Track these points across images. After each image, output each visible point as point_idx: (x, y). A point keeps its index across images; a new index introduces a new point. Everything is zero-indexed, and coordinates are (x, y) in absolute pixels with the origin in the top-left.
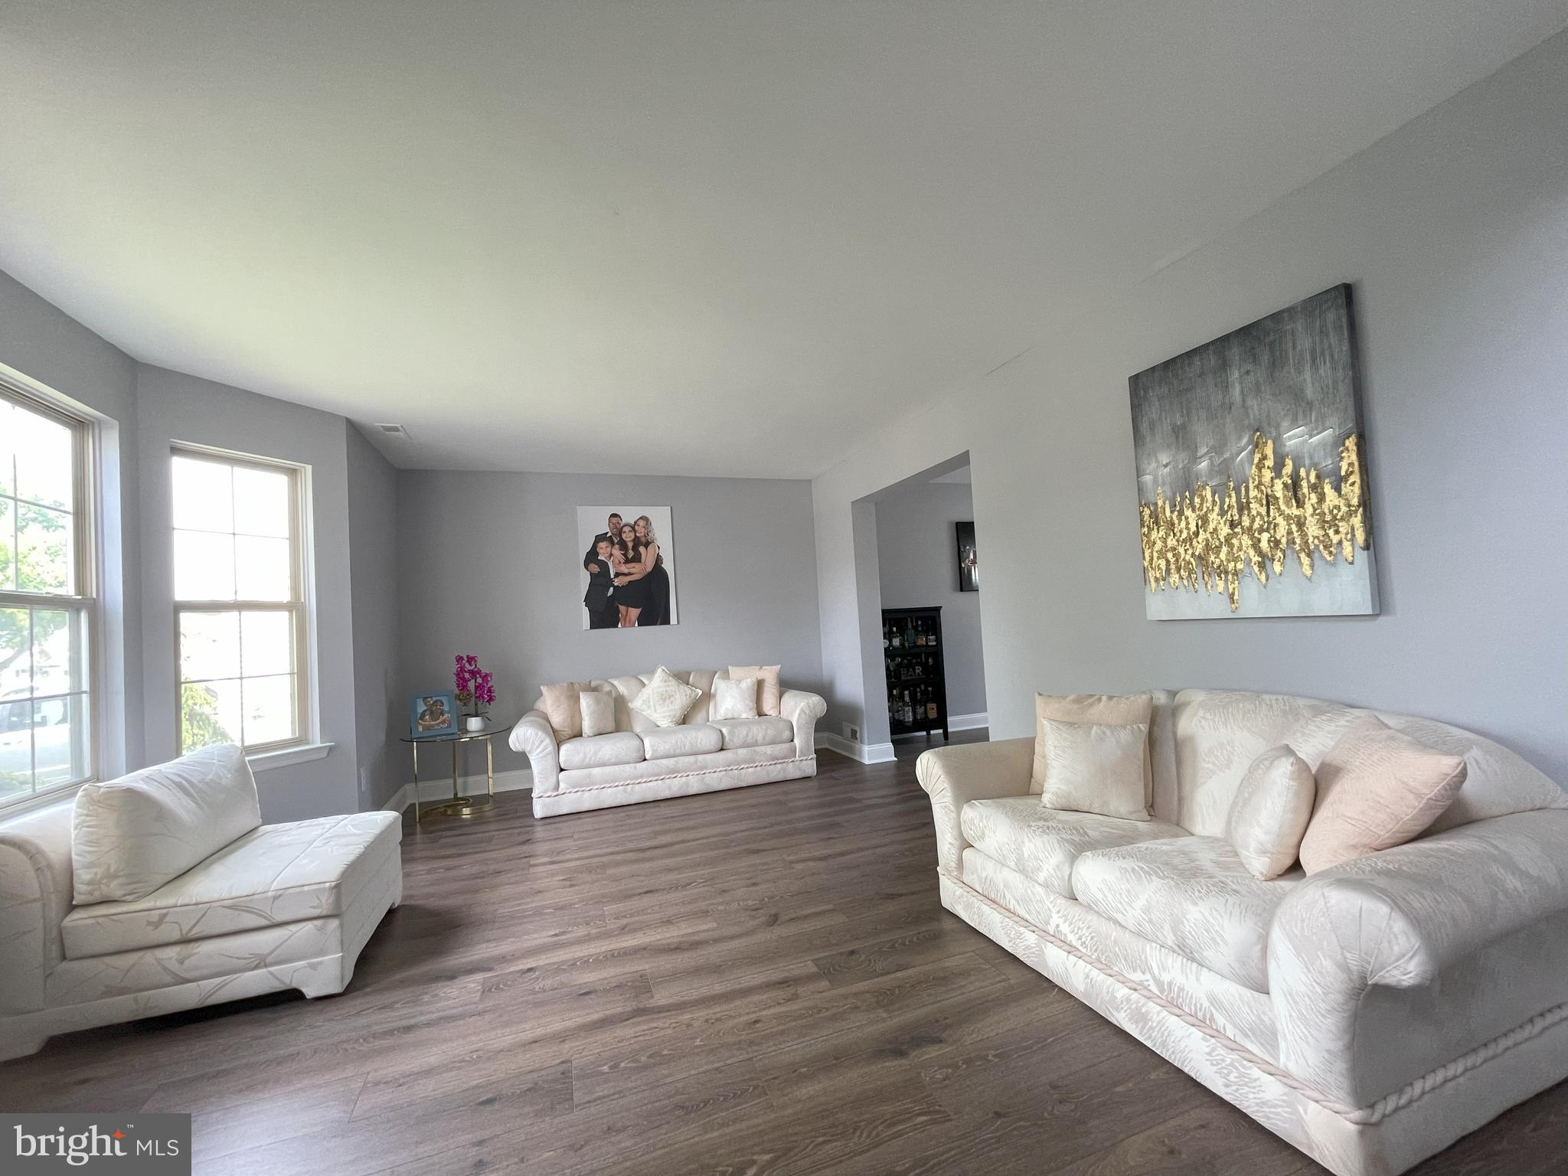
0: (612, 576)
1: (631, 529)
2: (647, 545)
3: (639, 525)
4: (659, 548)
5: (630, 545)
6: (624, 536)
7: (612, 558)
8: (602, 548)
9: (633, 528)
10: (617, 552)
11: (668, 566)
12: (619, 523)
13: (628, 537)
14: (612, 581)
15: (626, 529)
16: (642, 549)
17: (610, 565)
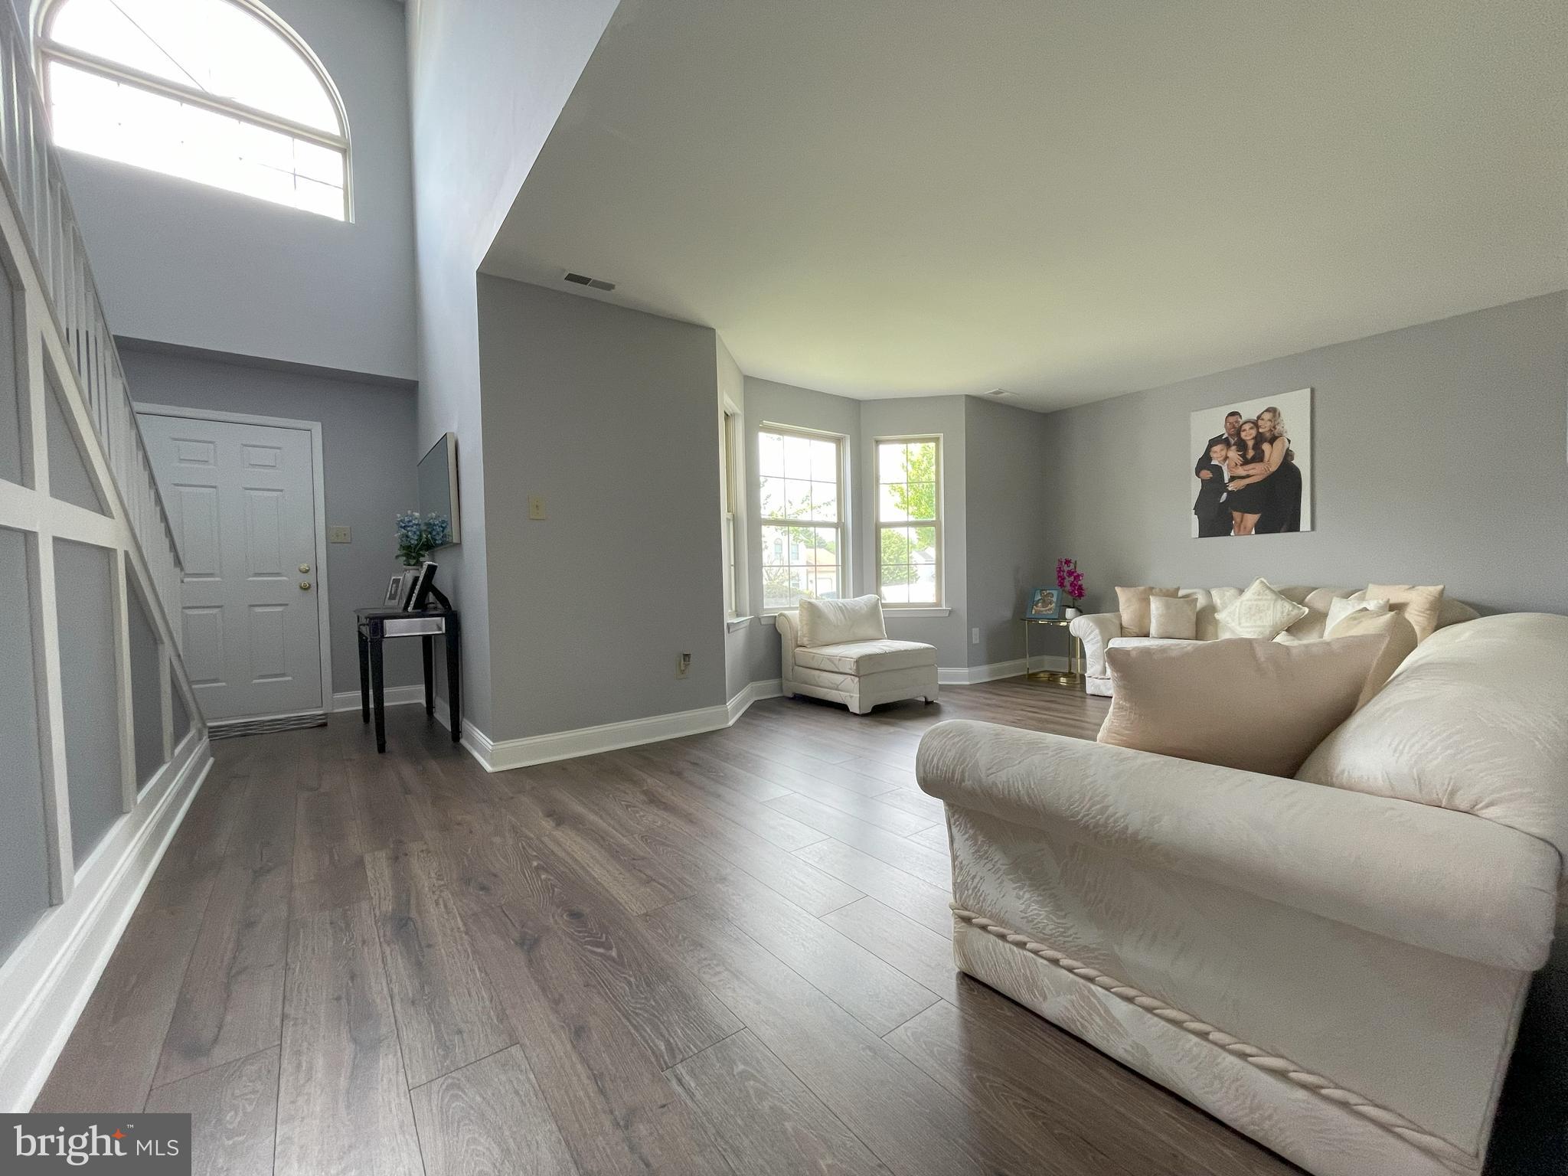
0: (1226, 481)
1: (1252, 425)
2: (1272, 440)
3: (1263, 419)
4: (1289, 441)
5: (1251, 444)
6: (1243, 435)
7: (1228, 461)
8: (1216, 452)
9: (1255, 424)
10: (1233, 454)
11: (1302, 462)
12: (1237, 422)
13: (1248, 435)
14: (1226, 486)
15: (1247, 427)
16: (1266, 447)
17: (1225, 468)
